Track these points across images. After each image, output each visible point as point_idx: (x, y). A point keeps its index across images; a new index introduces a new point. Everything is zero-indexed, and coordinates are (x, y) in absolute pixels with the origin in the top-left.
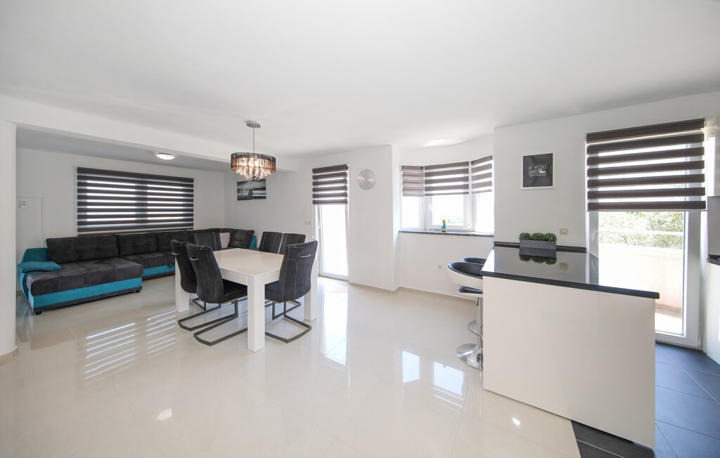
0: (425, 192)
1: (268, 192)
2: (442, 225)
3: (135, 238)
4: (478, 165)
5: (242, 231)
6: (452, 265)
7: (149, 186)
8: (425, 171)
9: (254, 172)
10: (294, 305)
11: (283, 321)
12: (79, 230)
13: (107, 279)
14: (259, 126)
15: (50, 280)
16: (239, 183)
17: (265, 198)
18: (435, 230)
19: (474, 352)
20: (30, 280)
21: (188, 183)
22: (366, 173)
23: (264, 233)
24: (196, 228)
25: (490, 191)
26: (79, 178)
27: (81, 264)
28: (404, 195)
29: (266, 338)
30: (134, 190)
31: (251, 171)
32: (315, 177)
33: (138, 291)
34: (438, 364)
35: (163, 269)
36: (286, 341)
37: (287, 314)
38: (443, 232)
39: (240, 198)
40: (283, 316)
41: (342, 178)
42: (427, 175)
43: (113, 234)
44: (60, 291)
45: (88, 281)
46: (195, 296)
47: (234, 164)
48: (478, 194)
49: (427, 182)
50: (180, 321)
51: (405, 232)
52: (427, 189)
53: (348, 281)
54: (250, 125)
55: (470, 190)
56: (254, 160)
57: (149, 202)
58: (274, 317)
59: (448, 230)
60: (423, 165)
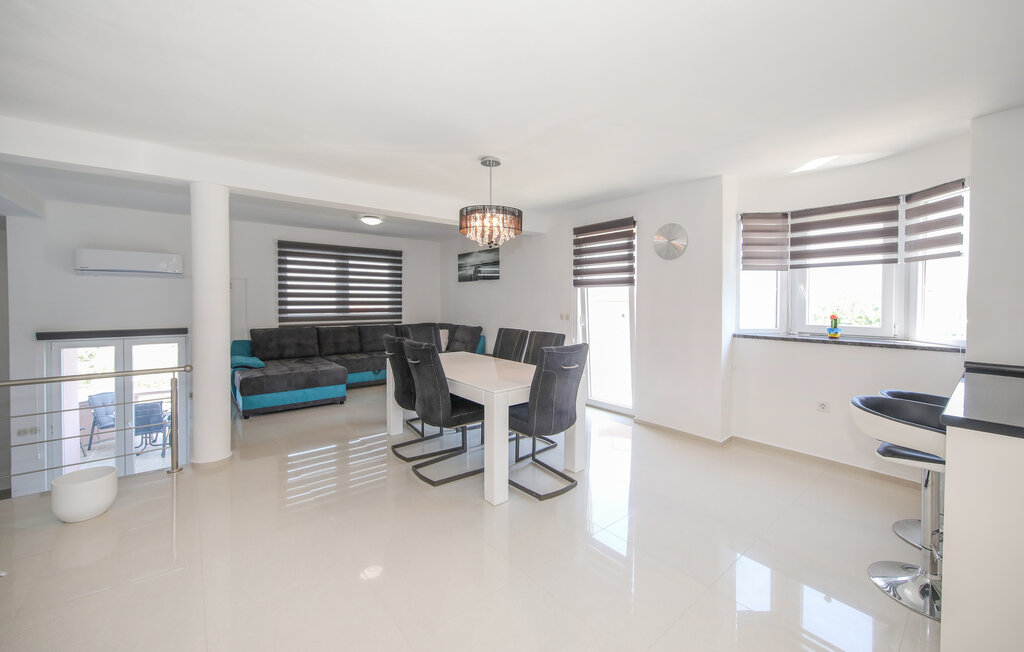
0: (790, 262)
1: (502, 269)
2: (828, 323)
3: (336, 332)
4: (922, 203)
5: (465, 328)
6: (862, 401)
7: (351, 262)
8: (790, 221)
9: (490, 236)
10: (547, 446)
11: (531, 467)
12: (281, 320)
13: (311, 382)
14: (497, 163)
15: (256, 378)
16: (461, 256)
17: (498, 278)
18: (812, 335)
19: (914, 580)
20: (239, 376)
21: (395, 257)
22: (669, 231)
23: (500, 330)
24: (405, 321)
25: (958, 254)
26: (280, 253)
27: (283, 361)
28: (745, 268)
29: (509, 489)
30: (334, 269)
31: (487, 233)
32: (577, 242)
33: (342, 403)
34: (809, 588)
35: (368, 376)
36: (540, 497)
37: (537, 457)
38: (833, 338)
39: (462, 279)
40: (530, 460)
41: (624, 241)
42: (795, 228)
43: (313, 326)
44: (267, 393)
45: (293, 384)
46: (414, 414)
47: (464, 224)
48: (920, 263)
49: (795, 242)
50: (394, 447)
51: (745, 337)
52: (794, 256)
53: (632, 417)
54: (487, 162)
55: (901, 254)
56: (492, 216)
57: (351, 285)
58: (518, 460)
59: (842, 336)
60: (788, 209)
